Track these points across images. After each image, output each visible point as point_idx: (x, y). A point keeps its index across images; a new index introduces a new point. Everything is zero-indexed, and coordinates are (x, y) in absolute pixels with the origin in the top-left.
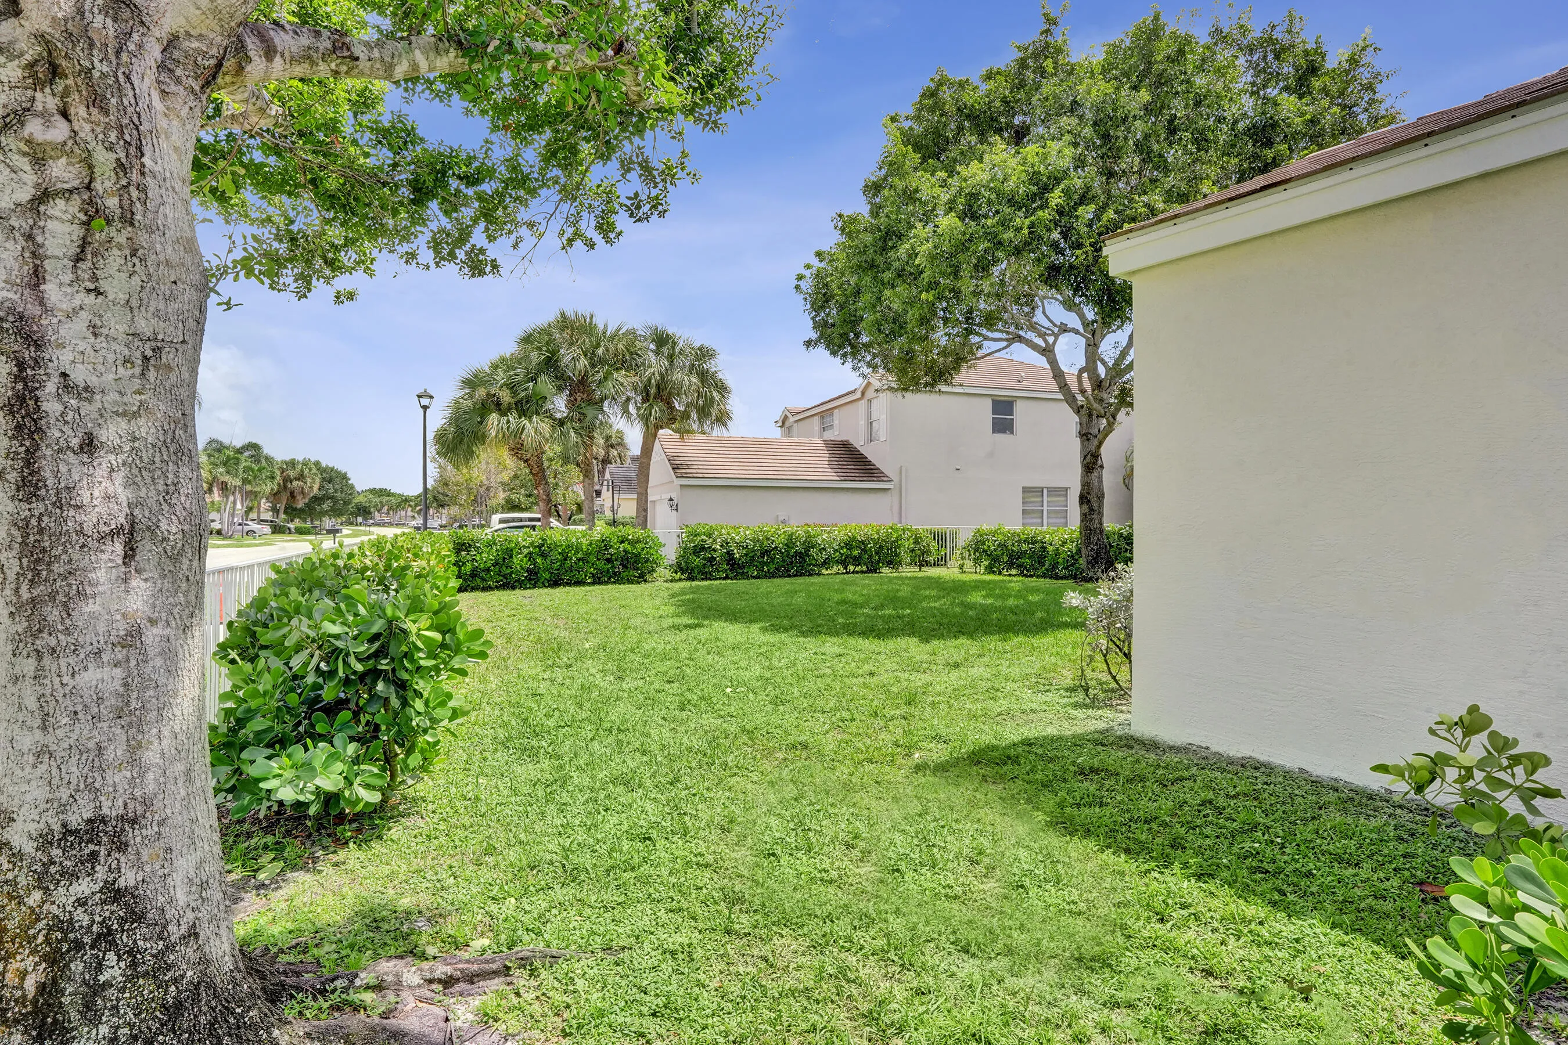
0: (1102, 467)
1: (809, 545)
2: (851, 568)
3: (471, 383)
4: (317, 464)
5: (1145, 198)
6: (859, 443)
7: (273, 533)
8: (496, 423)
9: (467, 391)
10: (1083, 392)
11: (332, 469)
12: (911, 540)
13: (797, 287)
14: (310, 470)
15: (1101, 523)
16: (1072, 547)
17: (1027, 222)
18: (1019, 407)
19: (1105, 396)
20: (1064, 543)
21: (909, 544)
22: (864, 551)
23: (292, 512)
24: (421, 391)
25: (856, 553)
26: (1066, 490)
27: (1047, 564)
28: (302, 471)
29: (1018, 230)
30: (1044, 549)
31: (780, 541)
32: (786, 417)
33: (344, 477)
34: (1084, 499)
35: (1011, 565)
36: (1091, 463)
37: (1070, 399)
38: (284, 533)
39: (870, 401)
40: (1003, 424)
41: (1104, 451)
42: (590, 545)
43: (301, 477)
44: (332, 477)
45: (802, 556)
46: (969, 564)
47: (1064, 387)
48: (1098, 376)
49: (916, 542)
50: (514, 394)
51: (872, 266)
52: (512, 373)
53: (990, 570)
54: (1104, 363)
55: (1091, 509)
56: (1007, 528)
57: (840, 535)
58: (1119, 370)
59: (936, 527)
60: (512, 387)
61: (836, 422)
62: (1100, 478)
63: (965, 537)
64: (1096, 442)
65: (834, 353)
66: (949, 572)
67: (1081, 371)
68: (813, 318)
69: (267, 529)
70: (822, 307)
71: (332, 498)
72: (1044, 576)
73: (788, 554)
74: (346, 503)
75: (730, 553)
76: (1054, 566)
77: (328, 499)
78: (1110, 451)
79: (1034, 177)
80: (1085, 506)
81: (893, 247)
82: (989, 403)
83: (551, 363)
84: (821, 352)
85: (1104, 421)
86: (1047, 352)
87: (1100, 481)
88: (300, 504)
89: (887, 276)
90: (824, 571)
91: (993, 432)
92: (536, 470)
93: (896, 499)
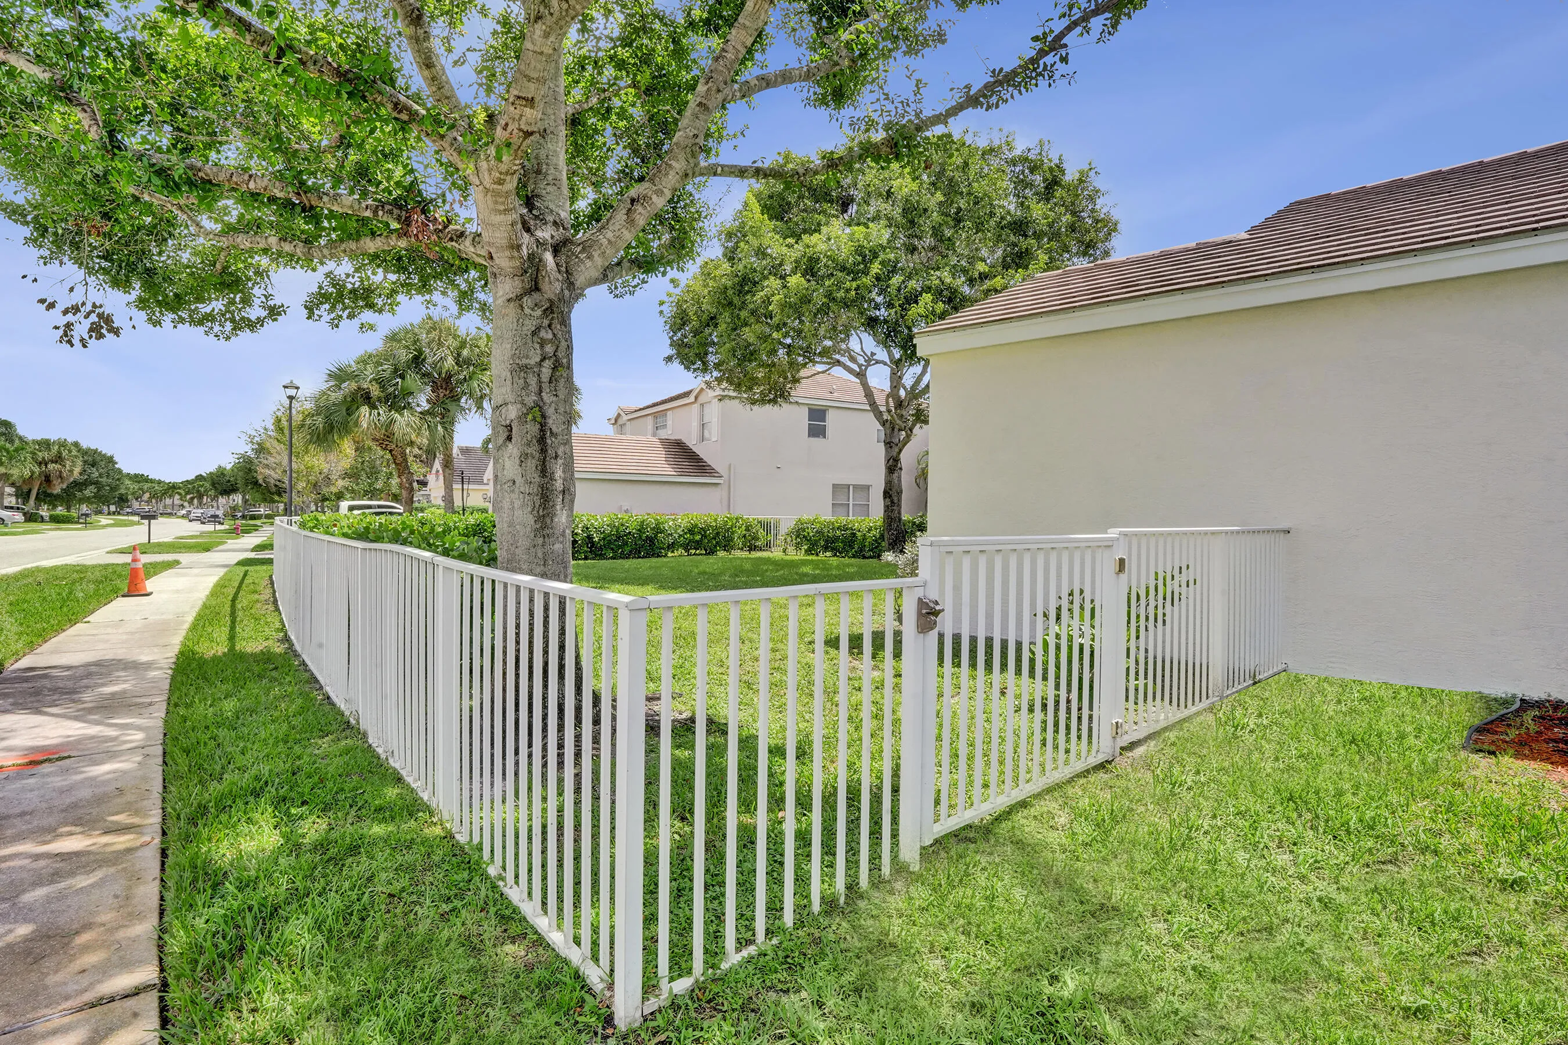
0: (901, 469)
1: (658, 530)
2: (693, 551)
3: (339, 376)
4: (76, 444)
5: (938, 273)
6: (692, 442)
7: (26, 521)
8: (367, 415)
9: (332, 383)
10: (889, 411)
11: (95, 451)
12: (744, 527)
13: (661, 312)
14: (70, 451)
15: (899, 513)
16: (876, 533)
17: (854, 284)
18: (831, 415)
19: (904, 413)
20: (870, 530)
21: (742, 531)
22: (704, 536)
23: (45, 497)
24: (286, 382)
25: (698, 537)
26: (867, 488)
27: (856, 546)
28: (59, 452)
29: (848, 291)
30: (854, 535)
31: (632, 527)
32: (619, 415)
33: (111, 460)
34: (887, 494)
35: (826, 548)
36: (893, 466)
37: (878, 415)
38: (35, 521)
39: (702, 405)
40: (817, 430)
41: (903, 456)
42: (467, 528)
43: (58, 459)
44: (94, 459)
45: (651, 540)
46: (791, 549)
47: (873, 404)
48: (900, 397)
49: (747, 530)
50: (383, 388)
51: (730, 304)
52: (380, 368)
53: (809, 552)
54: (905, 388)
55: (892, 502)
56: (823, 518)
57: (684, 522)
58: (917, 393)
59: (761, 517)
60: (381, 382)
61: (669, 423)
62: (899, 477)
63: (787, 525)
64: (897, 450)
65: (688, 368)
66: (776, 554)
67: (888, 396)
68: (671, 338)
69: (19, 517)
70: (680, 329)
71: (96, 483)
72: (854, 556)
73: (640, 537)
74: (113, 489)
75: (590, 537)
76: (861, 550)
77: (92, 484)
78: (907, 457)
79: (859, 251)
80: (888, 500)
81: (749, 292)
82: (805, 411)
83: (418, 360)
84: (677, 366)
85: (903, 433)
86: (861, 375)
87: (900, 480)
88: (57, 489)
89: (744, 314)
90: (670, 554)
91: (809, 436)
92: (399, 460)
93: (725, 494)
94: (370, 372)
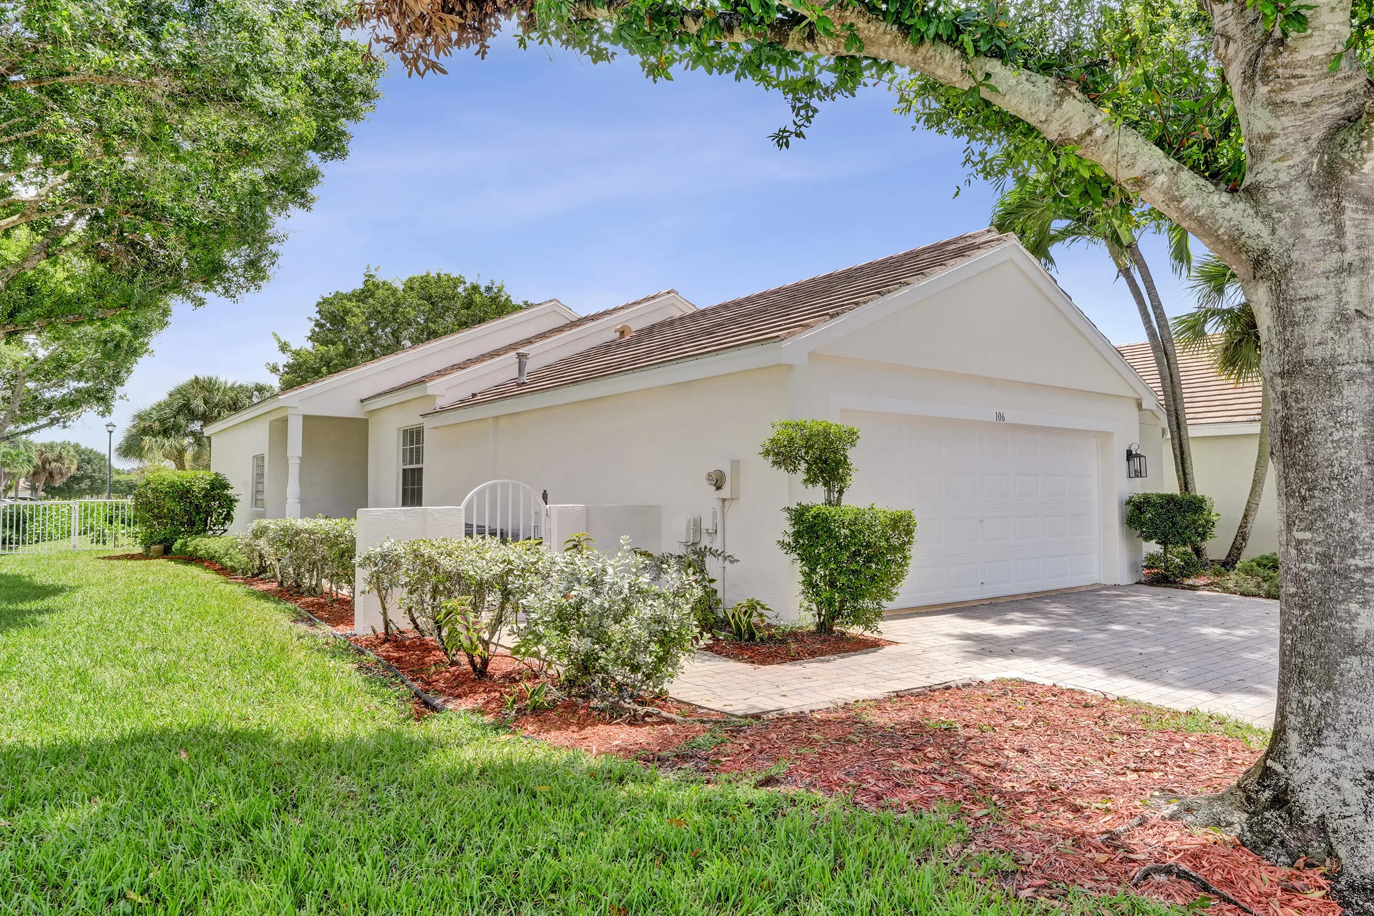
94: (155, 415)
